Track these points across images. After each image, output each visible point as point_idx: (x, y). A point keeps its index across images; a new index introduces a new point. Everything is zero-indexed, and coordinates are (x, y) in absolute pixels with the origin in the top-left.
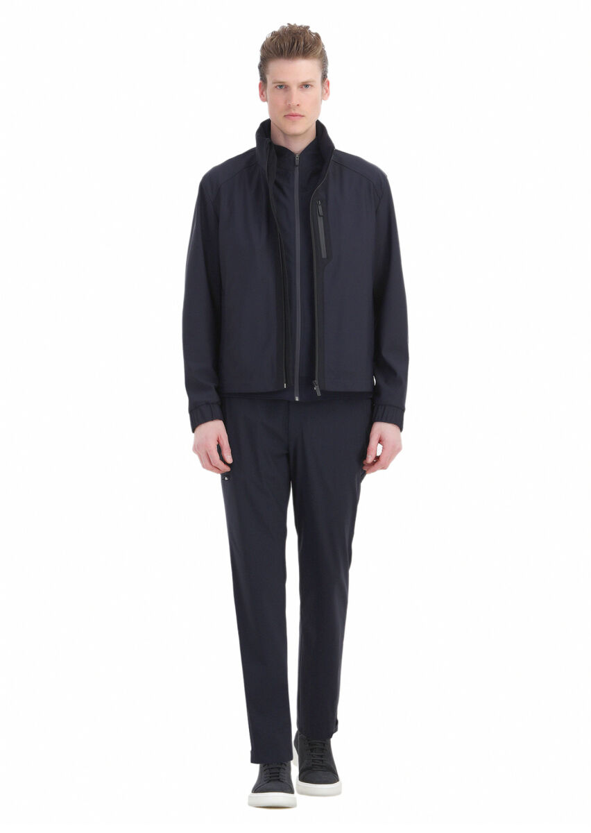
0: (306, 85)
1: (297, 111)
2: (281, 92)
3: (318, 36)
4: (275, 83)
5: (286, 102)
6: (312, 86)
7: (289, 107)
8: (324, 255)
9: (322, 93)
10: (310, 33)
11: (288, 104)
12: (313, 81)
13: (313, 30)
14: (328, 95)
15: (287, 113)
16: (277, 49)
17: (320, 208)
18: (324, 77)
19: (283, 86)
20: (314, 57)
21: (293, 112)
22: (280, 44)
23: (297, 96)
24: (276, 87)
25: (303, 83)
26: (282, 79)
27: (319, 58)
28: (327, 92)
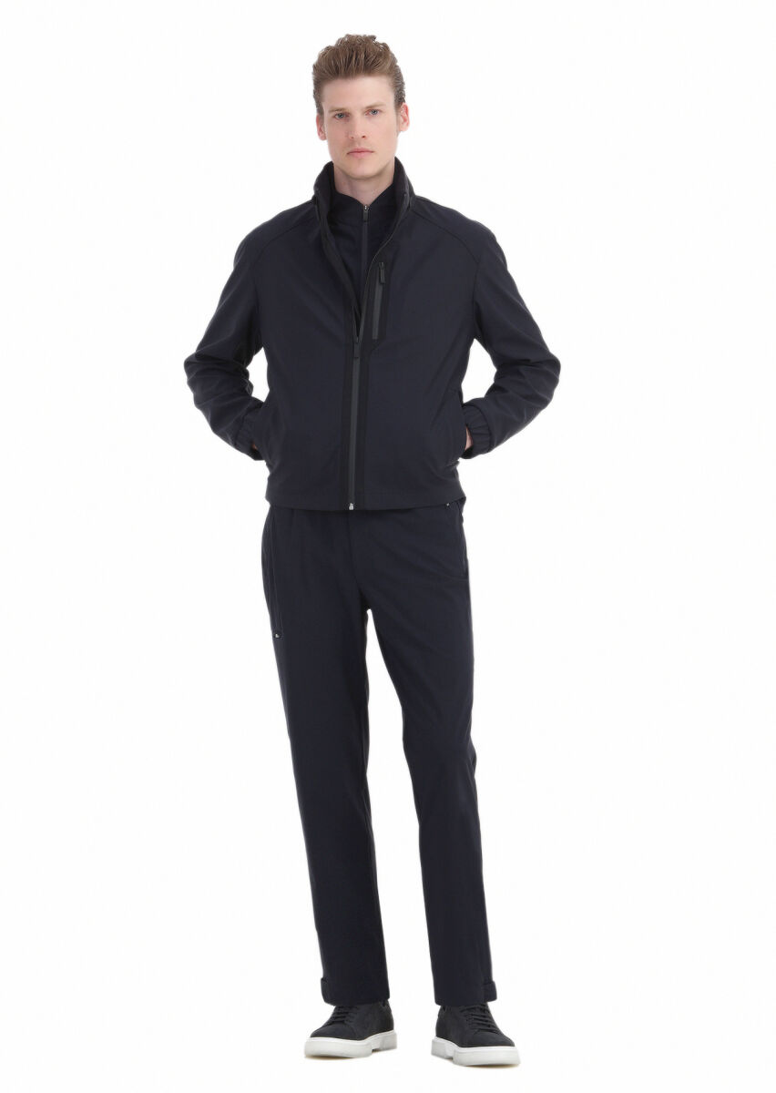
0: (372, 111)
1: (364, 146)
2: (340, 123)
3: (386, 47)
4: (333, 111)
5: (347, 136)
6: (381, 111)
7: (352, 141)
8: (375, 335)
9: (398, 122)
10: (377, 44)
11: (350, 136)
12: (381, 105)
13: (379, 40)
14: (408, 124)
15: (350, 150)
16: (330, 66)
17: (383, 272)
18: (400, 100)
19: (343, 115)
20: (382, 73)
21: (357, 146)
22: (334, 60)
23: (362, 125)
24: (334, 117)
25: (368, 107)
26: (340, 106)
27: (389, 74)
28: (405, 120)
